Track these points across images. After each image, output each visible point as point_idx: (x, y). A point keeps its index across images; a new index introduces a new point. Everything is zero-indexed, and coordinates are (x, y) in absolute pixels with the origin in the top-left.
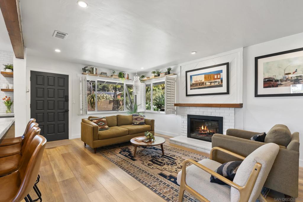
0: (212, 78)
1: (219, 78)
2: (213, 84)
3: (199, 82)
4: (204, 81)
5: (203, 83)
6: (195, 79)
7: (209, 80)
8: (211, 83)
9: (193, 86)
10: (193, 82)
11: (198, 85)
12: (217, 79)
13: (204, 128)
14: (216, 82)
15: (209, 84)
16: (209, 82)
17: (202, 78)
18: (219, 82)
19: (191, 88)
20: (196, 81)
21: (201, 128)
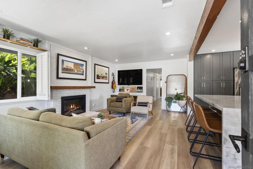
0: (78, 68)
1: (82, 69)
2: (78, 72)
3: (70, 68)
4: (73, 68)
5: (72, 70)
6: (66, 65)
7: (76, 69)
8: (78, 71)
9: (65, 70)
10: (65, 67)
11: (69, 70)
12: (81, 69)
13: (73, 106)
14: (80, 71)
15: (77, 71)
16: (76, 70)
17: (71, 66)
18: (82, 72)
19: (63, 71)
20: (67, 67)
21: (71, 107)
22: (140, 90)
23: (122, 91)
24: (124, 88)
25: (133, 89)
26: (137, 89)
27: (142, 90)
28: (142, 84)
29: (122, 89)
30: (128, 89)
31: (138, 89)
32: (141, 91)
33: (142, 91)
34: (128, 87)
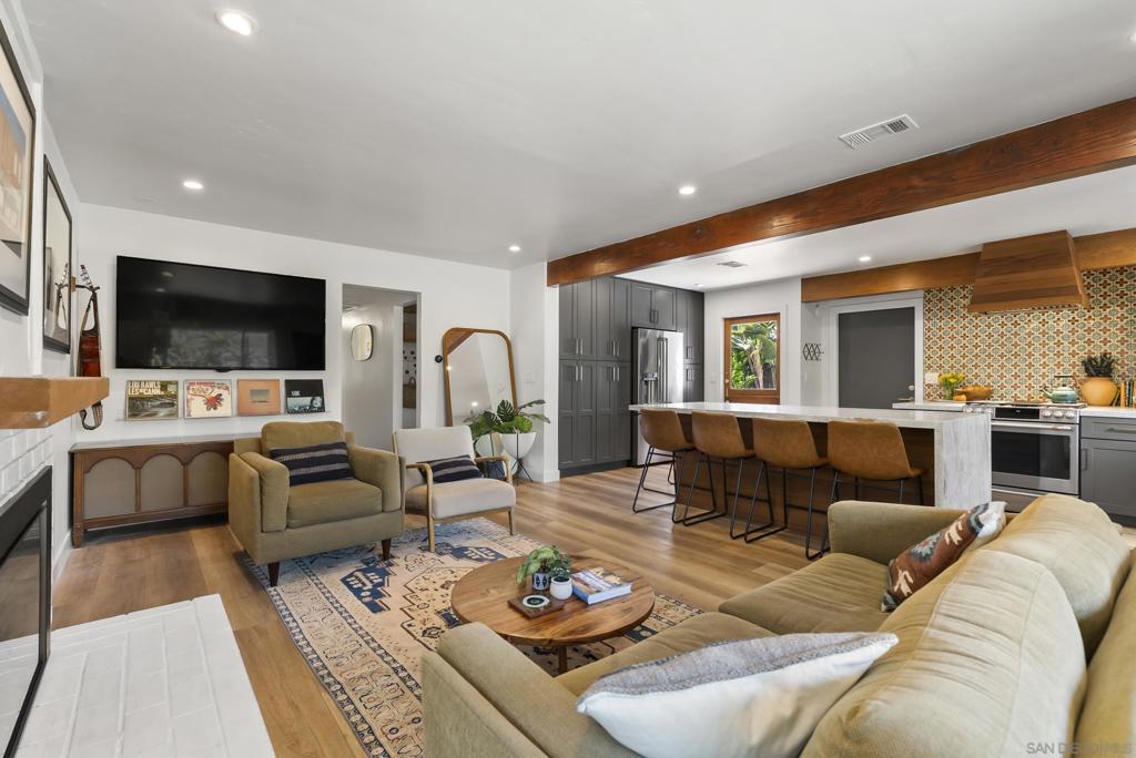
22: (306, 401)
23: (163, 412)
24: (171, 389)
25: (254, 392)
26: (289, 395)
27: (318, 399)
28: (321, 366)
29: (155, 397)
30: (218, 398)
31: (297, 393)
32: (319, 405)
33: (323, 403)
34: (211, 384)
